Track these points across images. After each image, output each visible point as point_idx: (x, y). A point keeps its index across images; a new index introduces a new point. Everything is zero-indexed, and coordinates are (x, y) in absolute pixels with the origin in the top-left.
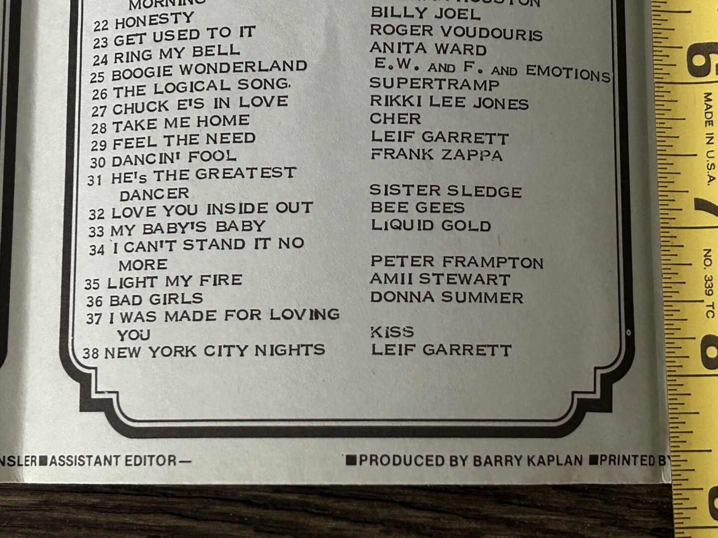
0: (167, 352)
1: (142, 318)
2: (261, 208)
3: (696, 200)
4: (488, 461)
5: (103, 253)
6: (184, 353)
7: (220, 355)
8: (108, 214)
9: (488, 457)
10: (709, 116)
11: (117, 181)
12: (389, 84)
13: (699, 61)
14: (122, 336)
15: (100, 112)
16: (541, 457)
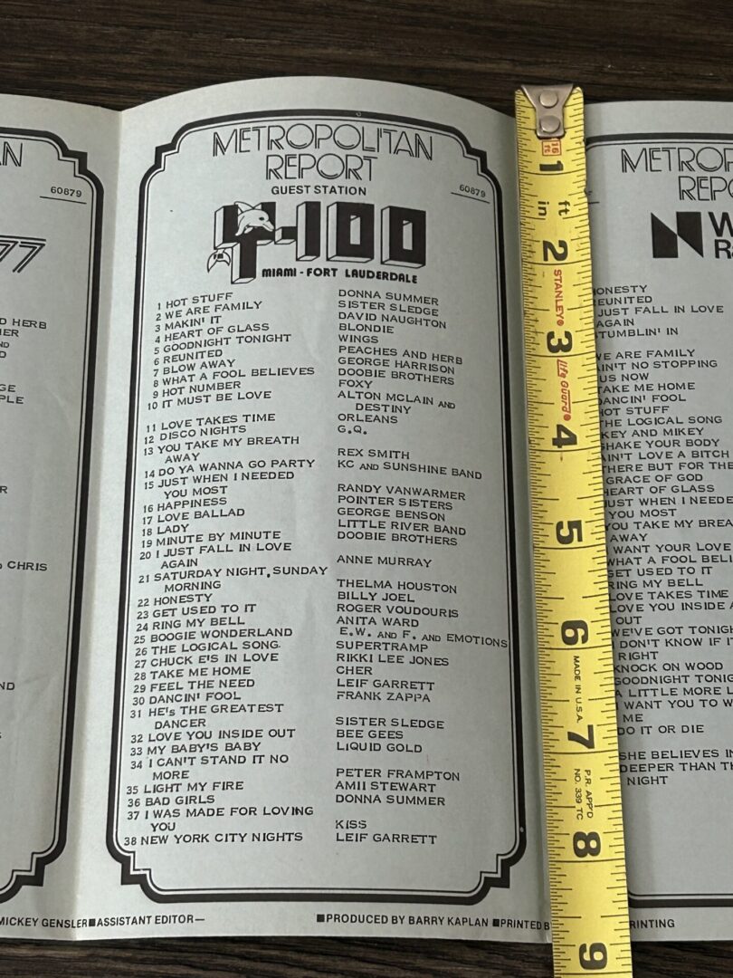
0: (187, 839)
1: (169, 814)
2: (258, 734)
3: (569, 733)
4: (419, 920)
5: (141, 767)
6: (200, 839)
7: (226, 841)
8: (145, 739)
9: (419, 918)
10: (577, 672)
11: (153, 714)
12: (350, 646)
13: (570, 633)
14: (155, 828)
15: (141, 664)
16: (458, 919)
